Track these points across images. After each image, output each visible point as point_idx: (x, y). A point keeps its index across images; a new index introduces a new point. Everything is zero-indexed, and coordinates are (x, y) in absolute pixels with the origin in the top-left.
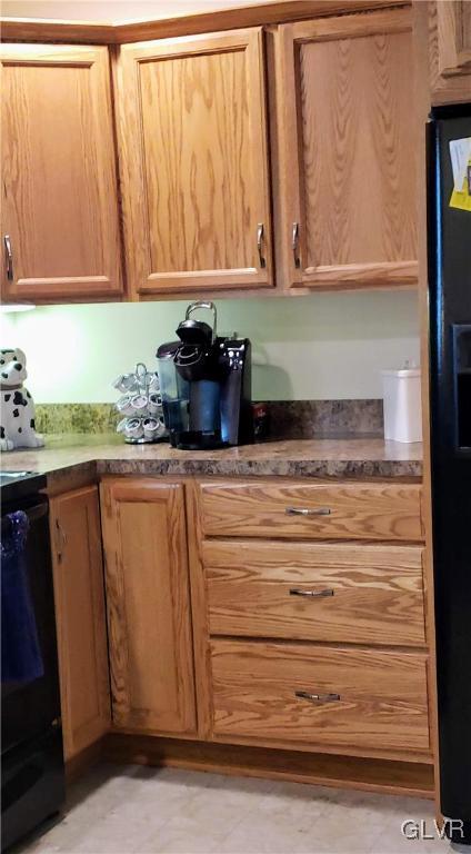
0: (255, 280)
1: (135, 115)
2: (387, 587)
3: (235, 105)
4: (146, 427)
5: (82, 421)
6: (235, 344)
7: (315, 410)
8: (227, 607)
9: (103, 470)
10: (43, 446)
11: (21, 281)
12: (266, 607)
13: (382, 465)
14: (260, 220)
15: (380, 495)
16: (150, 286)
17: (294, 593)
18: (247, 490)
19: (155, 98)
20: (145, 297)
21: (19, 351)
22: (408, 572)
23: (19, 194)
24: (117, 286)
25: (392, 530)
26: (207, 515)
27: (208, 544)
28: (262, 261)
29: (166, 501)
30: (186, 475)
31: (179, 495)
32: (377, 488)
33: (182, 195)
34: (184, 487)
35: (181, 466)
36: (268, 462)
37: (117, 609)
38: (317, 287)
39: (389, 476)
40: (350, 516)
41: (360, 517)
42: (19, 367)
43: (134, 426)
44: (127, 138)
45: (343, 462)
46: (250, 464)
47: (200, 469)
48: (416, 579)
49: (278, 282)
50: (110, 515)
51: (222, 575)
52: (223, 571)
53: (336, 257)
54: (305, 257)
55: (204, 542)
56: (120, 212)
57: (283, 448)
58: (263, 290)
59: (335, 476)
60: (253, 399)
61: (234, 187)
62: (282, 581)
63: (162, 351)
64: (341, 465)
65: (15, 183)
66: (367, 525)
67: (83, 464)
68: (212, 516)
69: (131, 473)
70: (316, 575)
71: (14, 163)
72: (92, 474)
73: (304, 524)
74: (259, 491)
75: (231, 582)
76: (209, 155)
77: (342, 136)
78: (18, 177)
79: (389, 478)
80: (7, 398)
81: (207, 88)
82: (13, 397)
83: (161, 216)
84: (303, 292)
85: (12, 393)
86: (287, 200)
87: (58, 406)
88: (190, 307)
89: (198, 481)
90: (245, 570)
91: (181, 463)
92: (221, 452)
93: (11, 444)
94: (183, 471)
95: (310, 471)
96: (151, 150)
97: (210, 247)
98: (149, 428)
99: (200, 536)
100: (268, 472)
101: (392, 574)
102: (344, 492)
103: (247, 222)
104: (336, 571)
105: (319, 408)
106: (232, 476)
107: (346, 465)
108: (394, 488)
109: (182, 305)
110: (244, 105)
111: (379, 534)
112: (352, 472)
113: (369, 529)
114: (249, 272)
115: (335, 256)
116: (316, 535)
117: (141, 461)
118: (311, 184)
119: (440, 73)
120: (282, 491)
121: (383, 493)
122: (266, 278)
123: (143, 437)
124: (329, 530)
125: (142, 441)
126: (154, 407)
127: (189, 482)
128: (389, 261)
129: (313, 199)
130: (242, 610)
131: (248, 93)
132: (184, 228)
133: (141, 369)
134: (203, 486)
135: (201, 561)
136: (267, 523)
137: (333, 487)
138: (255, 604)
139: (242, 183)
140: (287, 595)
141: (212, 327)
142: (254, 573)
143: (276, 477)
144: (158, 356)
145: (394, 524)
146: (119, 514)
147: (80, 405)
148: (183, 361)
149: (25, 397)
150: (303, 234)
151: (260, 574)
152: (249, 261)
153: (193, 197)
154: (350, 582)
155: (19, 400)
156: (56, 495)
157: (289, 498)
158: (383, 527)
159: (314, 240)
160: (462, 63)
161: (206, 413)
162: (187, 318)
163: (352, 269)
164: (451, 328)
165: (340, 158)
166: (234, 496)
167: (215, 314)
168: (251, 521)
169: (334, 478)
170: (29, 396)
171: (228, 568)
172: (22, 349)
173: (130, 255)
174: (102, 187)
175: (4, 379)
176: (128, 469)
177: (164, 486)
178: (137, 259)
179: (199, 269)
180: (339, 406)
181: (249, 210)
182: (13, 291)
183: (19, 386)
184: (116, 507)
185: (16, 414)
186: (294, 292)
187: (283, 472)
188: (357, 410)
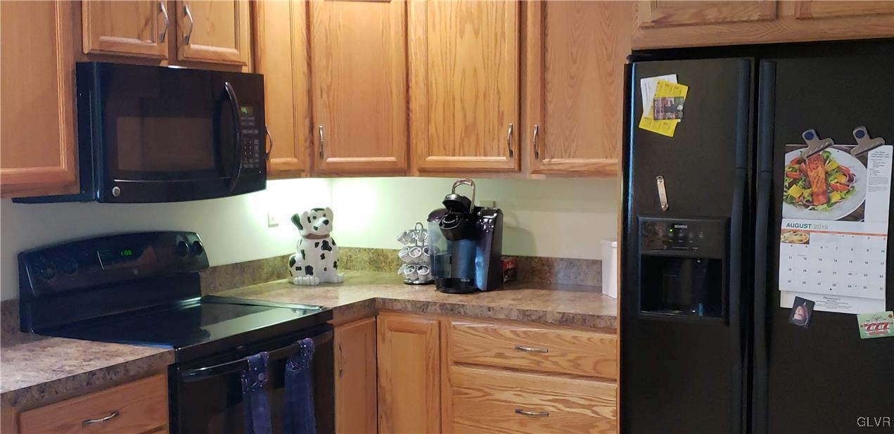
0: (506, 166)
1: (422, 37)
2: (589, 413)
3: (496, 34)
4: (420, 272)
5: (377, 262)
6: (490, 212)
7: (553, 266)
8: (469, 419)
9: (380, 306)
10: (342, 282)
11: (330, 160)
12: (497, 421)
13: (588, 318)
14: (511, 121)
15: (586, 340)
16: (426, 166)
17: (518, 412)
18: (486, 330)
19: (437, 26)
20: (423, 174)
21: (328, 209)
22: (606, 403)
23: (332, 94)
24: (403, 164)
25: (594, 369)
26: (456, 346)
27: (455, 368)
28: (511, 152)
29: (425, 333)
30: (441, 314)
31: (436, 329)
32: (584, 335)
33: (454, 99)
34: (440, 323)
35: (437, 307)
36: (502, 308)
37: (386, 414)
38: (552, 174)
39: (594, 327)
40: (564, 355)
41: (571, 357)
42: (326, 222)
43: (411, 271)
44: (416, 54)
45: (560, 313)
46: (489, 309)
47: (452, 310)
48: (612, 409)
49: (522, 168)
50: (384, 340)
51: (466, 394)
52: (467, 391)
53: (567, 153)
54: (543, 152)
55: (452, 367)
56: (408, 108)
57: (520, 297)
58: (511, 173)
59: (552, 323)
60: (503, 254)
61: (492, 96)
62: (510, 402)
63: (432, 216)
64: (557, 315)
65: (329, 87)
66: (576, 363)
67: (365, 301)
68: (460, 347)
69: (400, 310)
70: (536, 400)
71: (329, 72)
72: (372, 308)
73: (528, 359)
74: (495, 330)
75: (473, 399)
76: (475, 71)
77: (575, 62)
78: (331, 83)
79: (594, 328)
80: (317, 245)
81: (476, 21)
82: (321, 244)
83: (437, 115)
84: (542, 177)
85: (321, 241)
86: (531, 108)
87: (360, 250)
88: (456, 184)
89: (450, 319)
90: (481, 390)
91: (438, 305)
92: (470, 297)
93: (317, 280)
94: (439, 311)
95: (534, 318)
96: (433, 66)
97: (473, 138)
98: (421, 272)
99: (450, 363)
100: (502, 317)
101: (593, 403)
102: (559, 336)
103: (501, 123)
104: (551, 398)
105: (555, 264)
106: (476, 318)
107: (561, 316)
108: (597, 336)
109: (451, 181)
110: (503, 34)
111: (584, 371)
112: (566, 321)
113: (577, 366)
114: (500, 159)
115: (566, 151)
116: (537, 368)
117: (409, 301)
118: (549, 97)
119: (638, 25)
120: (513, 332)
121: (589, 339)
122: (513, 164)
123: (418, 279)
124: (547, 365)
125: (417, 282)
126: (426, 257)
127: (443, 319)
128: (606, 158)
129: (550, 108)
130: (478, 422)
131: (506, 25)
132: (454, 123)
133: (419, 227)
134: (454, 323)
135: (449, 380)
136: (500, 355)
137: (552, 332)
138: (489, 418)
139: (498, 91)
140: (513, 413)
141: (471, 200)
142: (490, 394)
143: (508, 321)
144: (429, 220)
145: (596, 364)
146: (391, 341)
147: (376, 249)
148: (447, 226)
149: (330, 244)
150: (542, 133)
151: (493, 395)
152: (502, 151)
153: (462, 101)
154: (561, 406)
155: (326, 246)
156: (341, 324)
157: (517, 338)
158: (588, 366)
159: (550, 139)
160: (655, 19)
161: (462, 265)
162: (453, 193)
163: (578, 162)
164: (638, 220)
165: (572, 78)
166: (476, 333)
167: (474, 190)
168: (488, 353)
169: (552, 325)
170: (334, 243)
171: (469, 389)
172: (330, 208)
173: (414, 141)
174: (394, 91)
175: (314, 230)
176: (398, 306)
177: (425, 322)
178: (419, 145)
179: (464, 155)
180: (571, 263)
181: (503, 113)
182: (323, 167)
183: (327, 236)
184: (389, 334)
185: (323, 257)
186: (534, 176)
187: (513, 317)
188: (584, 268)
